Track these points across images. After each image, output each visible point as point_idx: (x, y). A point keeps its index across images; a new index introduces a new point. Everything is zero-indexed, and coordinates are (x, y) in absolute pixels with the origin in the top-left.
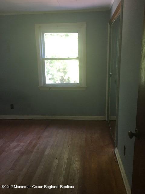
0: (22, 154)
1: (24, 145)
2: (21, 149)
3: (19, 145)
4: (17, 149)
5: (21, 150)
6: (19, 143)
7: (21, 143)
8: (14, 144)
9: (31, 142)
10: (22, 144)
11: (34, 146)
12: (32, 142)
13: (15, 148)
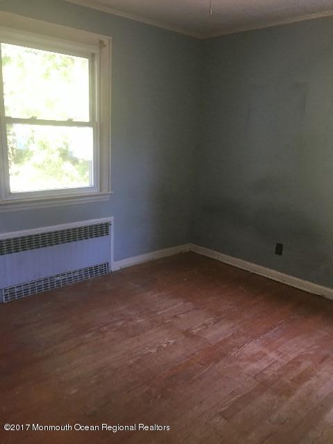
0: (264, 385)
1: (276, 362)
2: (265, 369)
3: (265, 355)
4: (255, 366)
5: (266, 372)
6: (266, 351)
7: (270, 351)
8: (253, 347)
9: (296, 362)
10: (272, 355)
11: (301, 379)
12: (299, 364)
13: (253, 359)
